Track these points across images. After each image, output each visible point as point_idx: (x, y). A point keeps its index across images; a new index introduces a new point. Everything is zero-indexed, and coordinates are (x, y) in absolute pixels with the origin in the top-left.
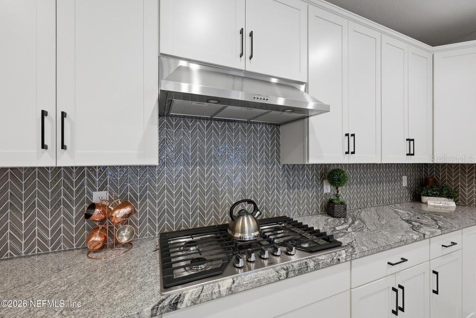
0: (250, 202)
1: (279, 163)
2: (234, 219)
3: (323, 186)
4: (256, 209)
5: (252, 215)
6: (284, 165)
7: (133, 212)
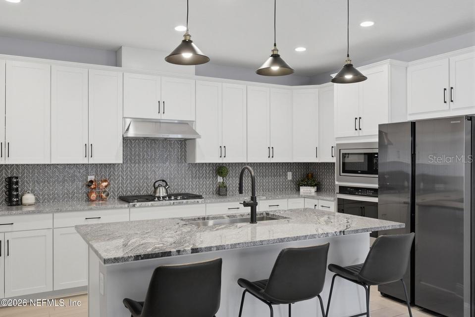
0: (163, 181)
1: (186, 162)
2: (156, 189)
3: (217, 177)
4: (167, 185)
5: (165, 187)
6: (189, 164)
7: (109, 184)
